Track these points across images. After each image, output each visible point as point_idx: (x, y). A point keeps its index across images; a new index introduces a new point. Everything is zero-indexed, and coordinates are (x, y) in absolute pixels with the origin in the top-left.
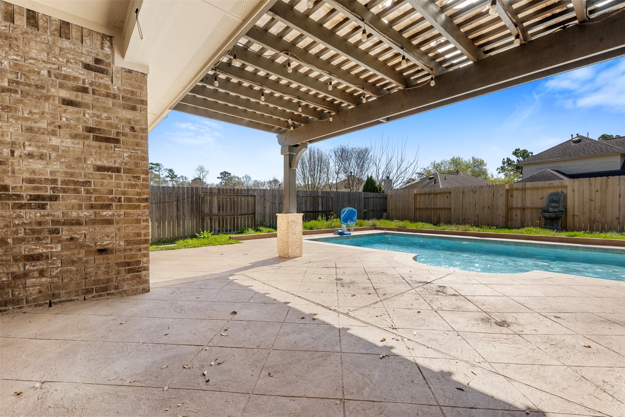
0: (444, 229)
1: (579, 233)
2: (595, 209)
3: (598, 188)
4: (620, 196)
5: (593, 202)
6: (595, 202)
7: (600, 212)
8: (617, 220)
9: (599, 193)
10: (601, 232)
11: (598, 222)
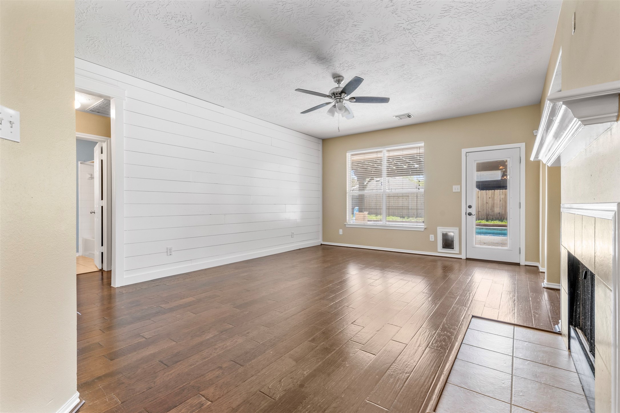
0: (410, 220)
1: (482, 221)
2: (489, 208)
3: (490, 196)
4: (500, 201)
5: (488, 204)
6: (489, 204)
7: (491, 210)
8: (499, 214)
9: (491, 199)
10: (492, 220)
11: (490, 215)
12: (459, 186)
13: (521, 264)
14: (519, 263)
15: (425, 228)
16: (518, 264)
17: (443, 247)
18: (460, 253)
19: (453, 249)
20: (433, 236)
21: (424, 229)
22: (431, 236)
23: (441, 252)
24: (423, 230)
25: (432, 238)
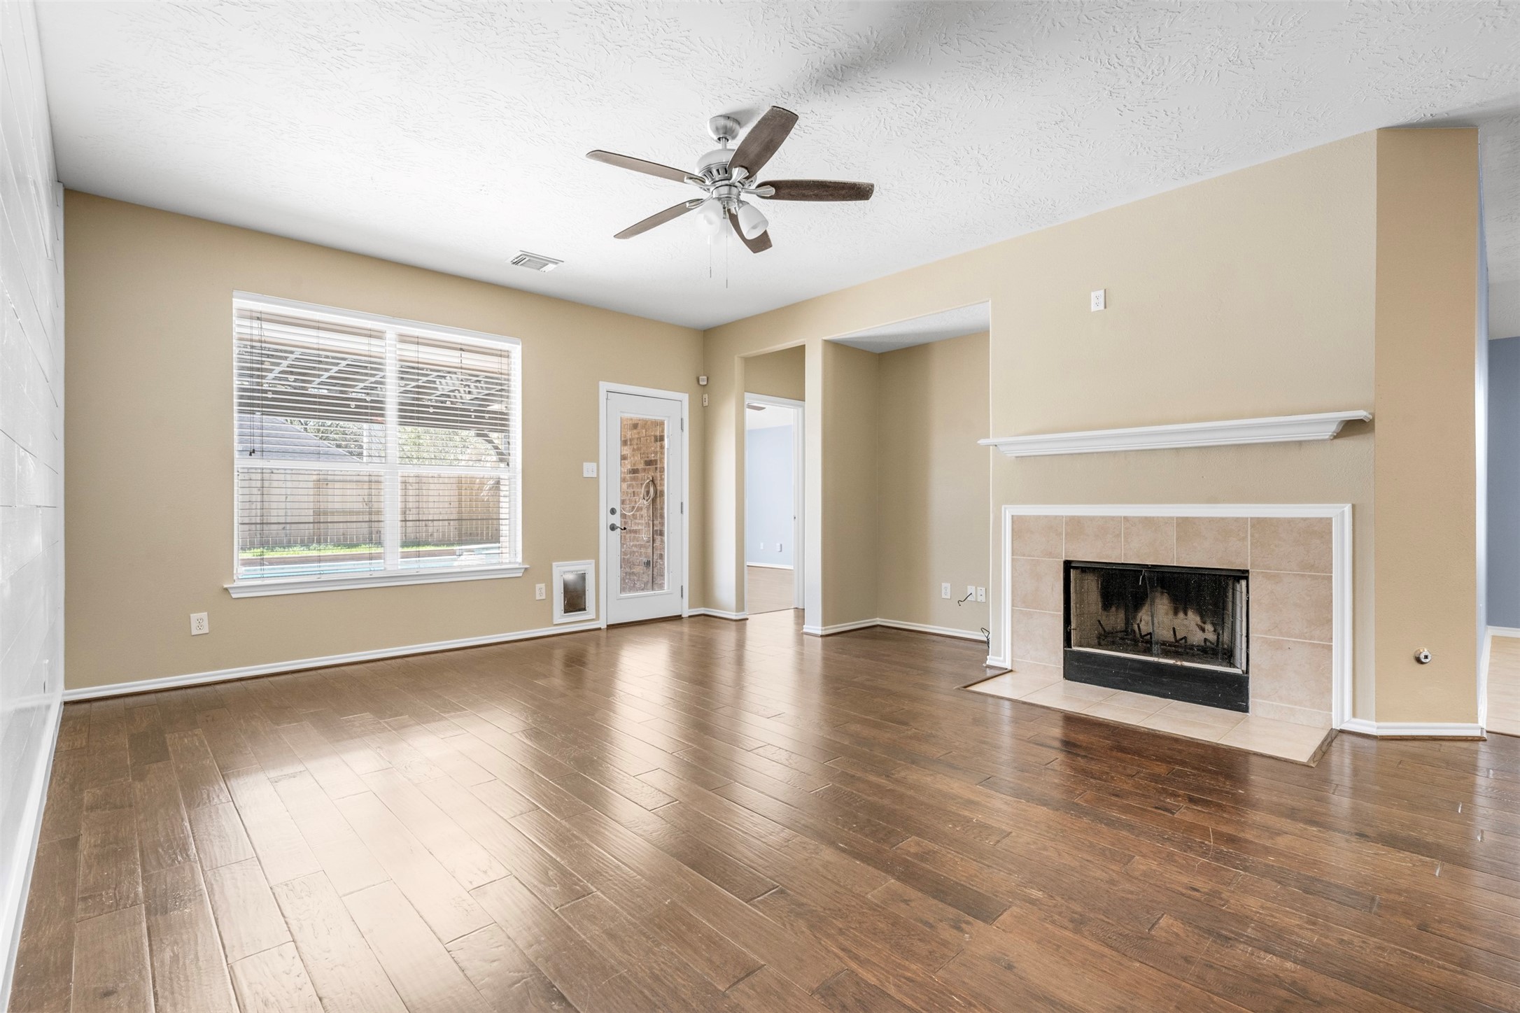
12: (595, 464)
13: (683, 616)
14: (681, 616)
15: (526, 569)
16: (679, 618)
17: (566, 611)
18: (597, 618)
19: (585, 609)
20: (543, 585)
21: (523, 571)
22: (538, 586)
23: (563, 622)
24: (520, 575)
25: (540, 590)
